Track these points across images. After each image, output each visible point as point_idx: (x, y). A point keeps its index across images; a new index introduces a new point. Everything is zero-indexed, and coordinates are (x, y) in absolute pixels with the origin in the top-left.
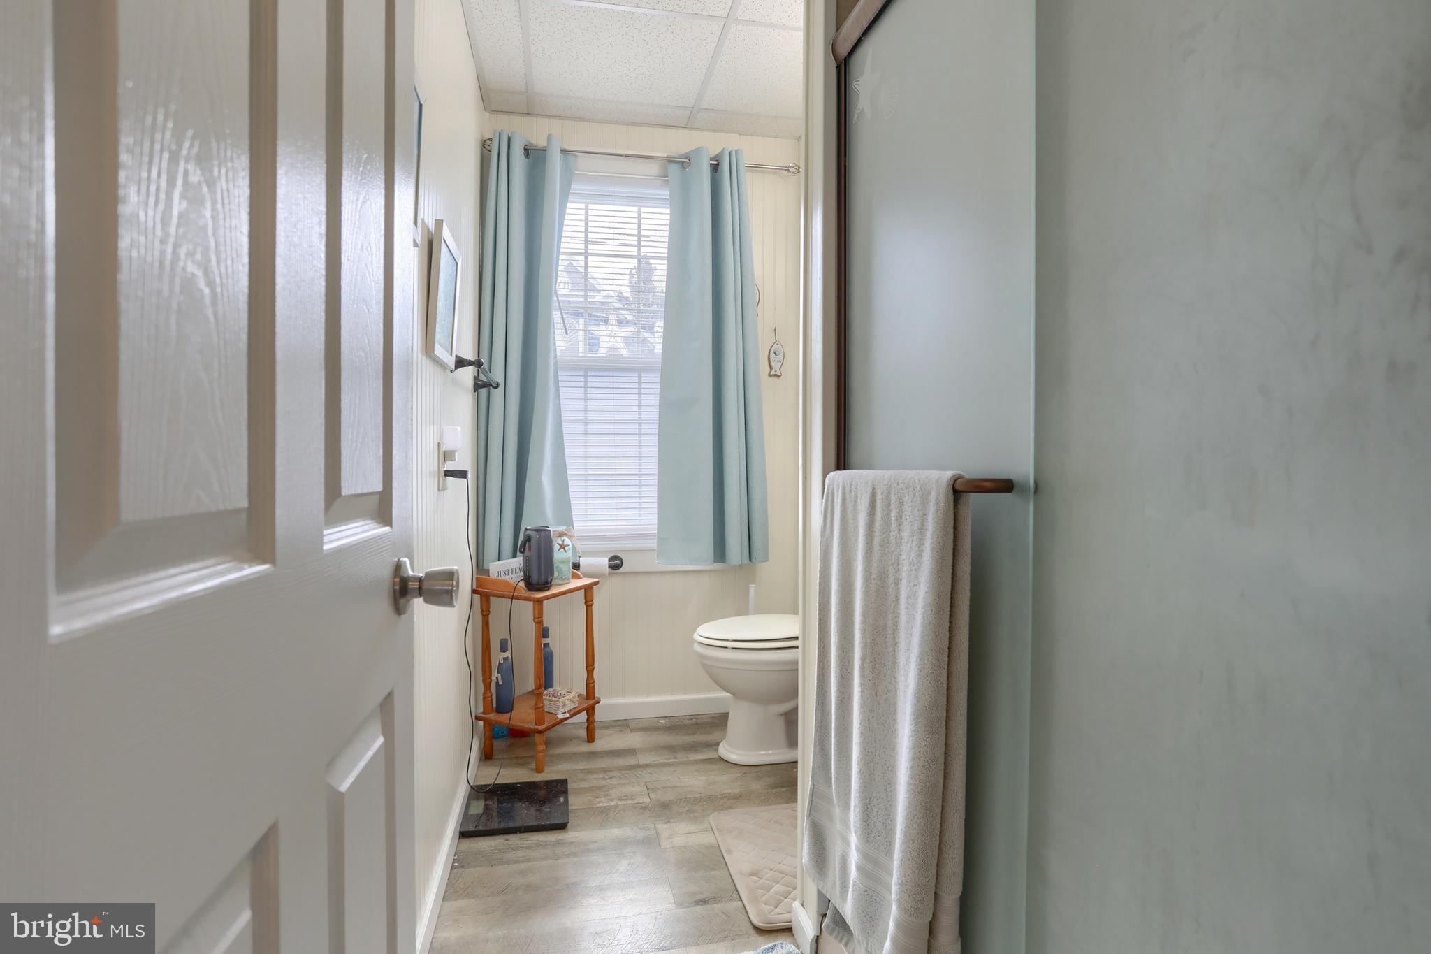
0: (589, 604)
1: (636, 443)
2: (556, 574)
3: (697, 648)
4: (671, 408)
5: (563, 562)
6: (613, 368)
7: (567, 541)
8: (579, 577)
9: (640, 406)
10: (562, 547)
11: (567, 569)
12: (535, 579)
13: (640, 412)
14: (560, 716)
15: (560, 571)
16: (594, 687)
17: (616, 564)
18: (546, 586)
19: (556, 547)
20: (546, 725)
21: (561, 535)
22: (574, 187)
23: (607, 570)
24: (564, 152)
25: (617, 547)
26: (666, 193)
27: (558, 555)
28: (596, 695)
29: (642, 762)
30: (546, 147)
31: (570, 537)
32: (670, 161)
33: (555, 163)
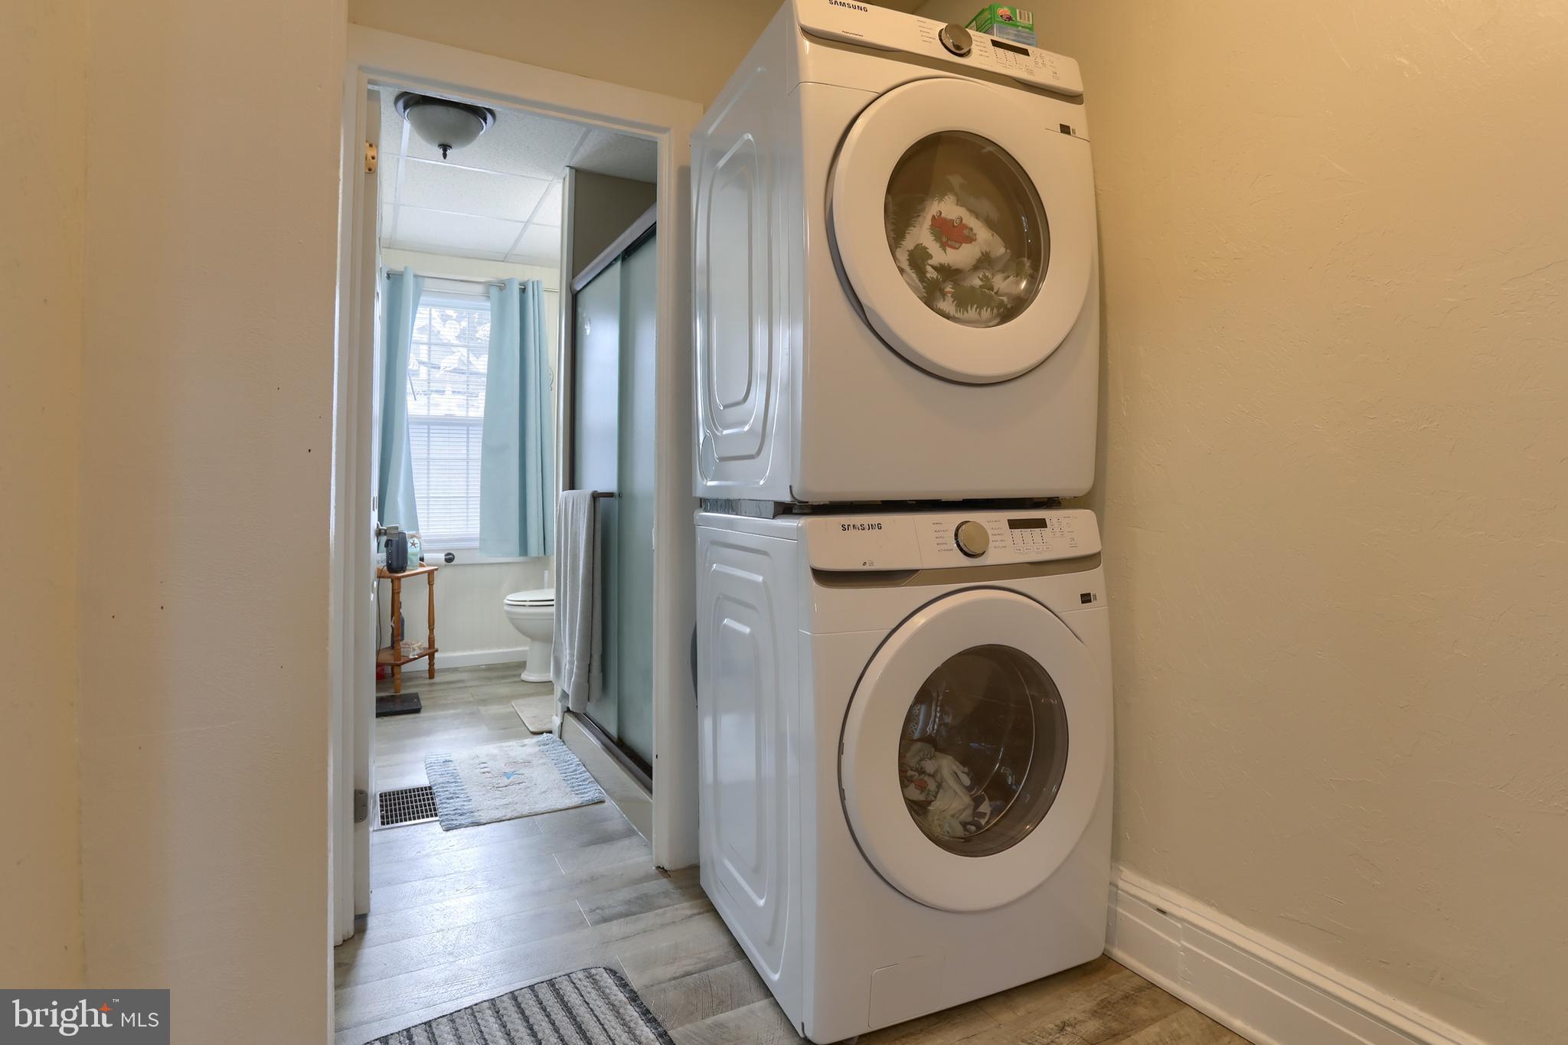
0: (431, 583)
1: (465, 475)
2: (409, 563)
3: (506, 608)
4: (491, 451)
5: (415, 555)
6: (448, 423)
7: (416, 541)
8: (424, 566)
9: (468, 451)
10: (413, 544)
11: (416, 560)
12: (395, 565)
13: (468, 455)
14: (411, 657)
15: (412, 561)
16: (434, 641)
17: (450, 559)
18: (403, 569)
19: (409, 545)
20: (402, 661)
21: (412, 537)
22: (422, 298)
23: (444, 562)
24: (416, 276)
25: (450, 547)
26: (488, 304)
27: (411, 550)
28: (436, 646)
29: (468, 685)
30: (402, 272)
31: (418, 538)
32: (489, 285)
33: (409, 283)
